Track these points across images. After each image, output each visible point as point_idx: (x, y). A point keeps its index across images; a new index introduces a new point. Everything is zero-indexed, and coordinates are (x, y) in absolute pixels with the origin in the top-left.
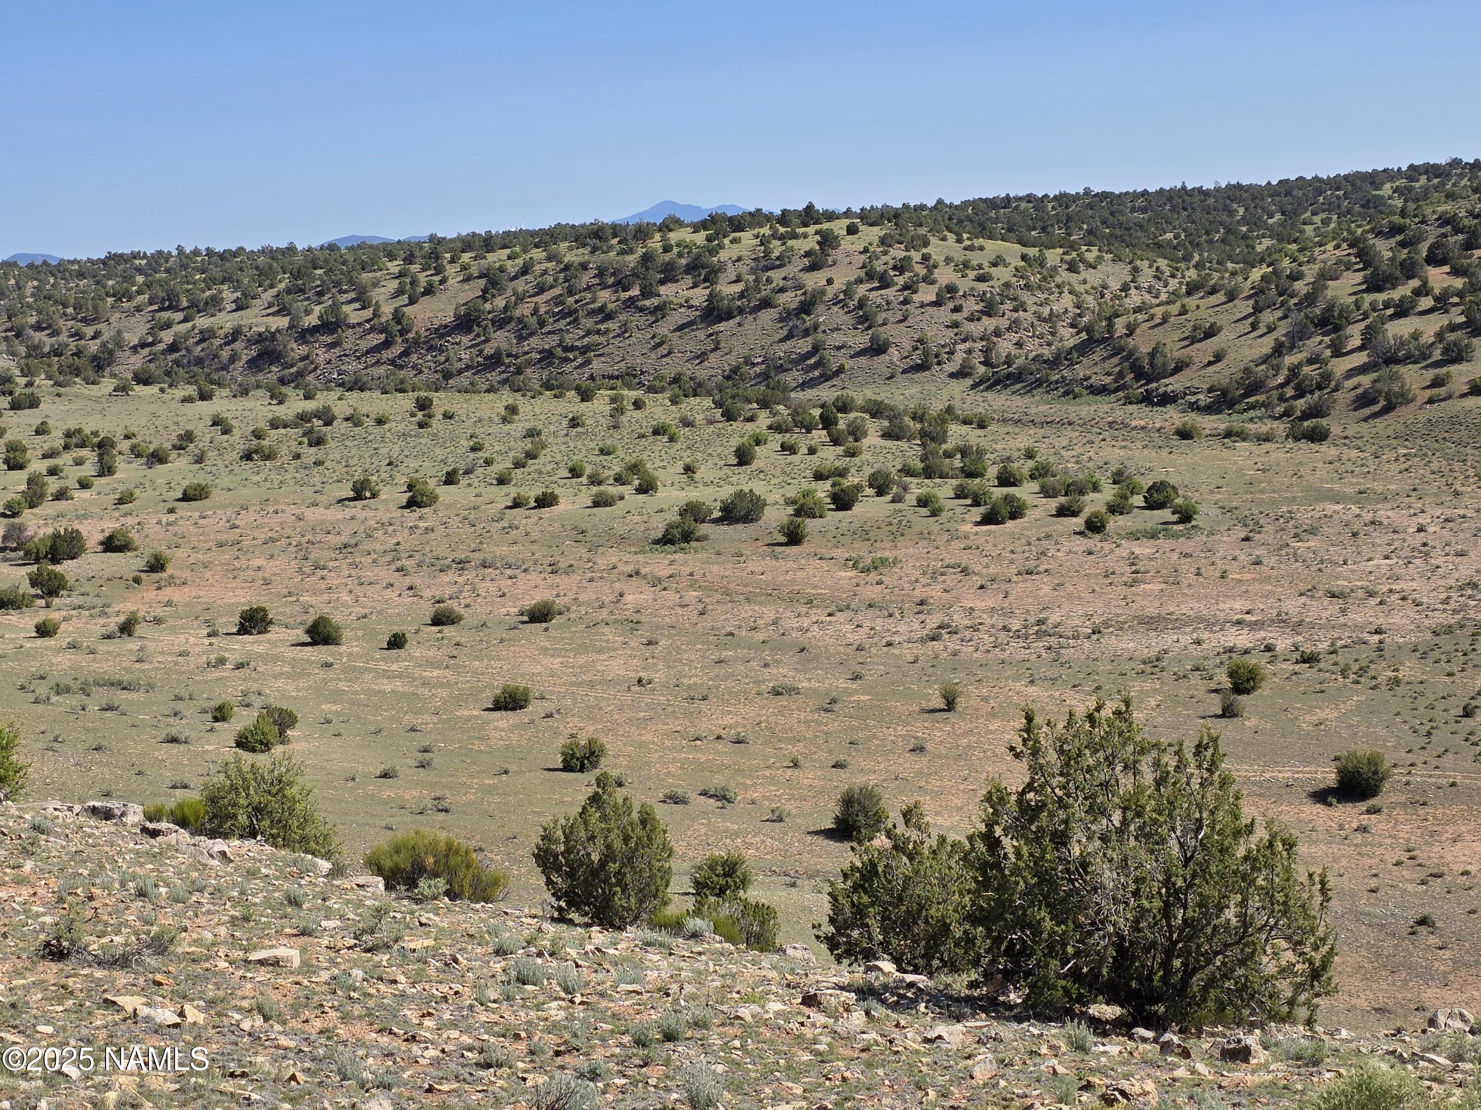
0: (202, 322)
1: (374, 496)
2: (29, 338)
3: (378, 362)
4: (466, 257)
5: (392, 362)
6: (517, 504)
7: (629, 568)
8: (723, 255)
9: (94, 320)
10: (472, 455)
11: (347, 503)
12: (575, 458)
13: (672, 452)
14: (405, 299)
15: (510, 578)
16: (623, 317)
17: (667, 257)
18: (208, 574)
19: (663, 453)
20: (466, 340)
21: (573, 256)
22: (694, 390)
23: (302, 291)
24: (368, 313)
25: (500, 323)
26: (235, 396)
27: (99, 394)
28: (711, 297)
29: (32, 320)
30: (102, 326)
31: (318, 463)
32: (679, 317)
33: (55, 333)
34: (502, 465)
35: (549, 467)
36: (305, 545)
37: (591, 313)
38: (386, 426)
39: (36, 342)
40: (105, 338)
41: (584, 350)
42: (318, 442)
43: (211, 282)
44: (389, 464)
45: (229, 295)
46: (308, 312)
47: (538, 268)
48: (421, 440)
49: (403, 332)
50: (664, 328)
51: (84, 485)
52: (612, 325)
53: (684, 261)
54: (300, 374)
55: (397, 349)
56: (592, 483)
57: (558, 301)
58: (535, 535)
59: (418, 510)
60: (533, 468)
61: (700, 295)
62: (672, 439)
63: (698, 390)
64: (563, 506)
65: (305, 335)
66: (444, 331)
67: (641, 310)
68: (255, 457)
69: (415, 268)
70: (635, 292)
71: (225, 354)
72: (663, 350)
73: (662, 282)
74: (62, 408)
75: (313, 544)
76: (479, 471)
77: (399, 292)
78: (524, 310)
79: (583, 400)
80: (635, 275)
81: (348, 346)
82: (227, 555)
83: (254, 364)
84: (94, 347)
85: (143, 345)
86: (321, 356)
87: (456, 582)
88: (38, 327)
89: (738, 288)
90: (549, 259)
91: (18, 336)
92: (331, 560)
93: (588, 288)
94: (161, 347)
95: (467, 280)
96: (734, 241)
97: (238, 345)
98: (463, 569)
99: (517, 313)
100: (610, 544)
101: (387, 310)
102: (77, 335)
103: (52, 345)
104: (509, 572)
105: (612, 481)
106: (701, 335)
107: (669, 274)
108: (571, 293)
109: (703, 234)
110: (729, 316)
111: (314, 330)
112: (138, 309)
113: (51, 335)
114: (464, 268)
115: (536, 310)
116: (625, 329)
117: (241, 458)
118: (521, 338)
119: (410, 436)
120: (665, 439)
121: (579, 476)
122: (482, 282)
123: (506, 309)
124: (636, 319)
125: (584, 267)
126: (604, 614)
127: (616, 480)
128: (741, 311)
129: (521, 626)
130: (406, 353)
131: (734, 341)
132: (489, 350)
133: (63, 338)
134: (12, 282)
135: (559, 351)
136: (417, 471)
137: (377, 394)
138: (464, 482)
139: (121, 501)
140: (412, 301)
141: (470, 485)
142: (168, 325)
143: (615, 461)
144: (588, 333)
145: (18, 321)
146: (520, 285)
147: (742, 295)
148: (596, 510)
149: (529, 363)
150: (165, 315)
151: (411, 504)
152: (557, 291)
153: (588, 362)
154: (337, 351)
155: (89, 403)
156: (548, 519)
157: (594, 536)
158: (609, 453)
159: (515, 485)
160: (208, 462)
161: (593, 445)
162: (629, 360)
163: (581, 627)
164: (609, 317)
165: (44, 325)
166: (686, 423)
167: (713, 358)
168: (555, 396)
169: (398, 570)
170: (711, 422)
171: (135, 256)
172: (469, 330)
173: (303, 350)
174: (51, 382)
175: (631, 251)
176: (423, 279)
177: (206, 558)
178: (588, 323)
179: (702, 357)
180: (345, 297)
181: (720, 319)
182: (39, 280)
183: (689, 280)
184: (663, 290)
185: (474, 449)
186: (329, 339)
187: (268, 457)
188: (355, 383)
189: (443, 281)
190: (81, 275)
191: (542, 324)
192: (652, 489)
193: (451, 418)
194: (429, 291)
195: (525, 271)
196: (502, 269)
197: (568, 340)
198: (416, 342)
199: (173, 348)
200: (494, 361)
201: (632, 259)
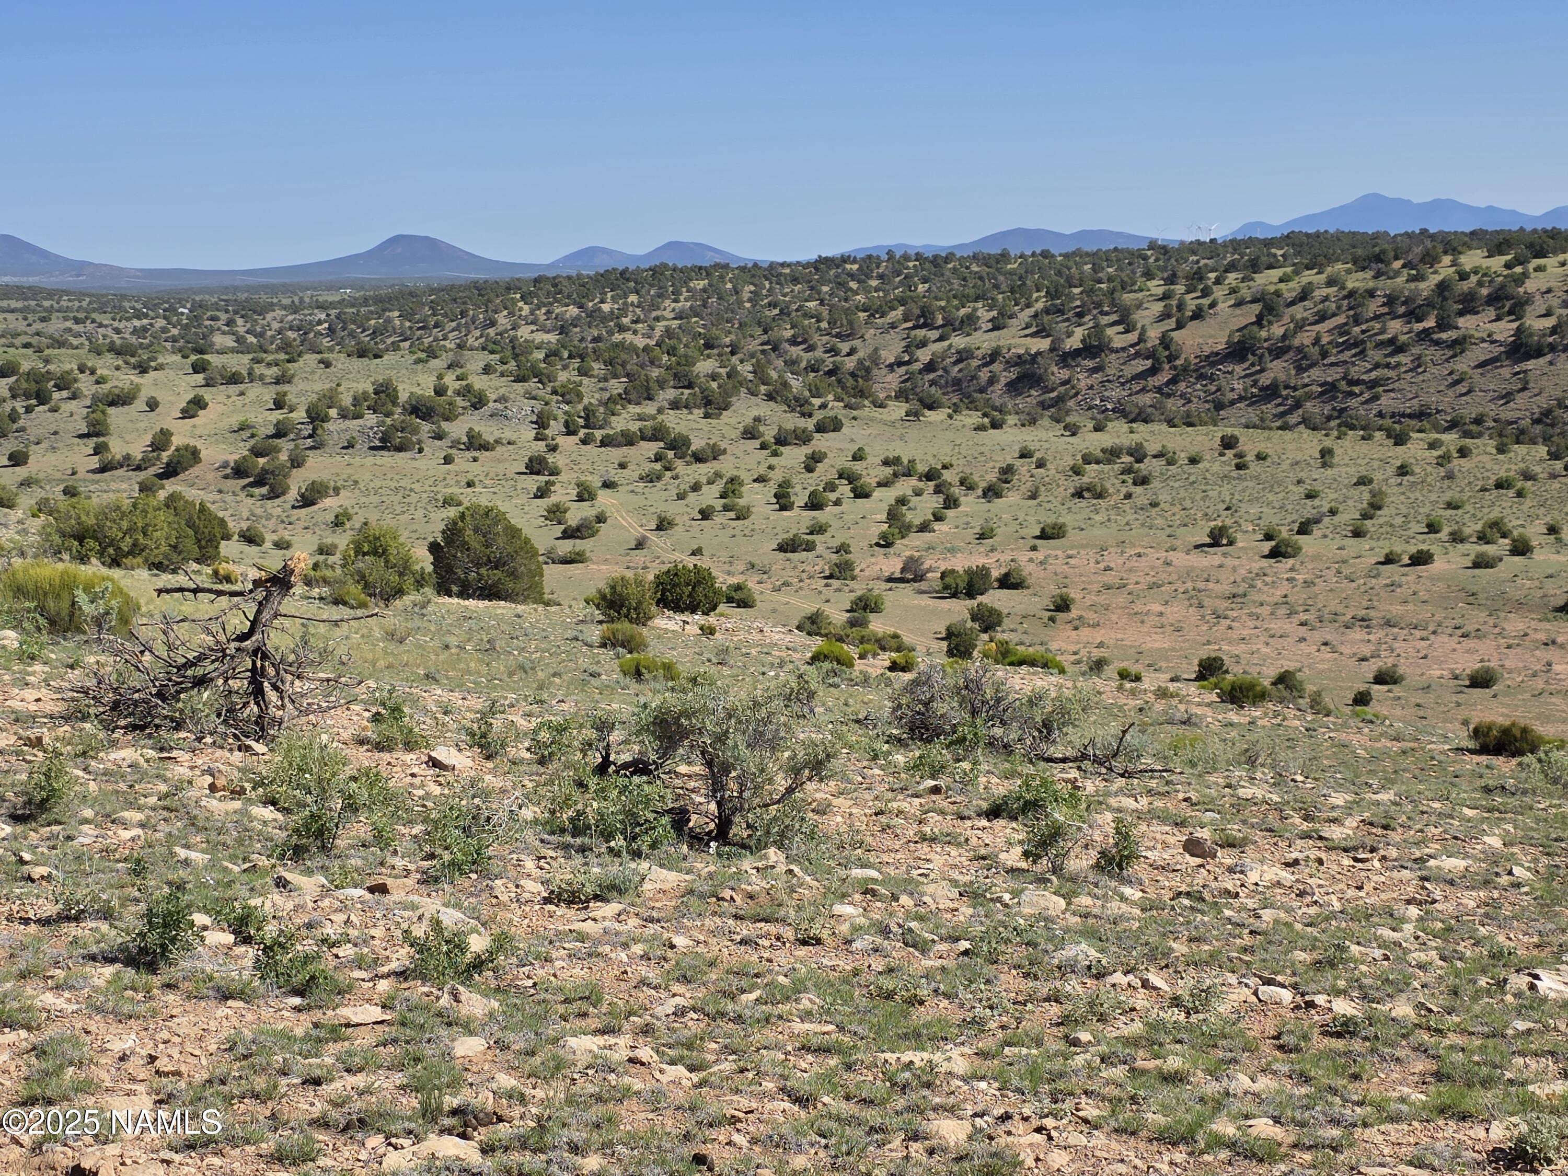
0: (958, 341)
1: (1231, 543)
2: (786, 352)
3: (1143, 390)
4: (1232, 278)
5: (1159, 390)
6: (1389, 560)
7: (1542, 636)
8: (1531, 285)
9: (849, 335)
10: (1309, 502)
11: (1206, 549)
12: (1421, 510)
13: (1525, 508)
14: (1172, 323)
15: (1422, 639)
16: (1416, 350)
17: (1465, 286)
18: (1114, 618)
19: (1515, 510)
20: (1239, 369)
21: (1358, 281)
22: (1517, 438)
23: (1061, 312)
24: (1133, 337)
25: (1278, 352)
26: (1023, 425)
27: (893, 418)
28: (1519, 331)
29: (788, 334)
30: (857, 343)
31: (1154, 505)
32: (1482, 352)
33: (811, 348)
34: (1349, 515)
35: (1399, 520)
36: (1193, 593)
37: (1380, 345)
38: (1200, 465)
39: (794, 357)
40: (861, 354)
41: (1373, 384)
42: (1143, 481)
43: (964, 299)
44: (1227, 509)
45: (985, 315)
46: (1069, 335)
47: (1318, 294)
48: (1246, 484)
49: (1171, 358)
50: (1463, 364)
51: (938, 518)
52: (1401, 358)
53: (1485, 291)
54: (1060, 400)
55: (1164, 377)
56: (1454, 540)
57: (1342, 330)
58: (1423, 595)
59: (1284, 560)
60: (1381, 520)
61: (1505, 330)
62: (1520, 494)
63: (1521, 437)
64: (1438, 565)
65: (1067, 359)
66: (1214, 359)
67: (1437, 343)
68: (1086, 494)
69: (1180, 288)
70: (1430, 323)
71: (984, 375)
72: (1463, 388)
73: (1461, 314)
74: (862, 432)
75: (1200, 591)
76: (1326, 520)
77: (1165, 316)
78: (1304, 338)
79: (1396, 444)
80: (1430, 304)
81: (1109, 371)
82: (1121, 599)
83: (1014, 387)
84: (850, 364)
85: (900, 364)
86: (1083, 380)
87: (1369, 641)
88: (794, 342)
89: (1550, 322)
90: (1330, 283)
91: (774, 349)
92: (1227, 609)
93: (1376, 317)
94: (917, 366)
95: (1239, 304)
96: (1538, 269)
97: (997, 367)
98: (1368, 627)
99: (1296, 342)
100: (1507, 608)
101: (1154, 334)
102: (833, 351)
103: (809, 361)
104: (1418, 634)
105: (1475, 540)
106: (1506, 372)
107: (1469, 305)
108: (1357, 322)
109: (1501, 260)
110: (1539, 353)
111: (1076, 353)
112: (893, 326)
113: (807, 350)
114: (1233, 291)
115: (1317, 341)
116: (1418, 362)
117: (1073, 495)
118: (1300, 369)
119: (1234, 479)
120: (1511, 493)
121: (1437, 532)
122: (1257, 308)
123: (1284, 337)
124: (1430, 353)
125: (1371, 293)
126: (1539, 684)
127: (1479, 538)
128: (1552, 348)
129: (1466, 690)
130: (1174, 381)
131: (1544, 382)
132: (1265, 380)
133: (819, 353)
134: (729, 286)
135: (1343, 385)
136: (1260, 518)
137: (1164, 427)
138: (1317, 532)
139: (982, 536)
140: (1180, 326)
141: (1325, 536)
142: (923, 344)
143: (1467, 516)
144: (1377, 366)
145: (774, 334)
146: (1299, 311)
147: (1554, 331)
148: (1477, 571)
149: (1309, 397)
150: (921, 333)
151: (1275, 554)
152: (1341, 319)
153: (1376, 398)
154: (1098, 376)
155: (886, 428)
156: (1427, 578)
157: (1487, 599)
158: (1457, 508)
159: (1371, 538)
160: (1041, 499)
161: (1433, 497)
162: (1424, 398)
163: (1527, 696)
164: (1400, 349)
165: (800, 340)
166: (1528, 476)
167: (1521, 400)
168: (1363, 438)
169: (1302, 624)
170: (1553, 476)
171: (845, 259)
172: (1243, 359)
173: (1064, 374)
174: (842, 404)
175: (1420, 278)
176: (1191, 302)
177: (1101, 599)
178: (1376, 355)
179: (1508, 397)
180: (1105, 320)
181: (1528, 357)
182: (755, 285)
183: (1491, 313)
184: (1461, 322)
185: (1310, 496)
186: (1090, 364)
187: (1100, 496)
188: (1139, 414)
189: (1213, 305)
190: (795, 280)
191: (1324, 354)
192: (1528, 551)
193: (1264, 459)
194: (1198, 315)
195: (1304, 295)
196: (1278, 294)
197: (1354, 372)
198: (1185, 369)
199: (930, 367)
200: (1270, 392)
201: (1426, 287)
